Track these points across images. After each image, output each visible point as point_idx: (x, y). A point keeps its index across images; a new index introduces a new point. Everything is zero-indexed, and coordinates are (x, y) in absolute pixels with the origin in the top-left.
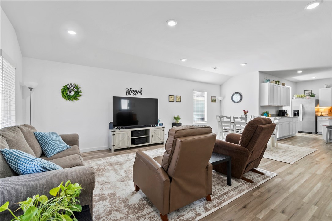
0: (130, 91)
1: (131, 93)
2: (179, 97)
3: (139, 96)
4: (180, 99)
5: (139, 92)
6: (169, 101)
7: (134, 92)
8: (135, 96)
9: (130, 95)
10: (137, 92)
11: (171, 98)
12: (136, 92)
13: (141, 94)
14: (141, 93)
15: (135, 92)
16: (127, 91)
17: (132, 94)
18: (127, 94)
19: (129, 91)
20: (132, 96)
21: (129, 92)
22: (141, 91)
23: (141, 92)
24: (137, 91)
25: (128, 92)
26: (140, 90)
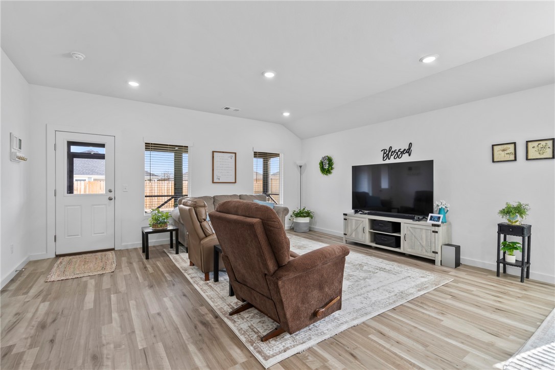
0: (389, 152)
1: (391, 155)
2: (543, 143)
3: (405, 159)
4: (550, 149)
5: (406, 152)
6: (493, 161)
7: (395, 153)
8: (398, 161)
9: (389, 159)
10: (402, 153)
11: (504, 150)
12: (399, 153)
13: (410, 155)
14: (409, 152)
15: (397, 153)
16: (384, 153)
17: (392, 157)
18: (384, 158)
19: (387, 153)
20: (392, 161)
21: (387, 155)
22: (409, 149)
23: (409, 151)
24: (402, 150)
25: (385, 155)
26: (407, 148)
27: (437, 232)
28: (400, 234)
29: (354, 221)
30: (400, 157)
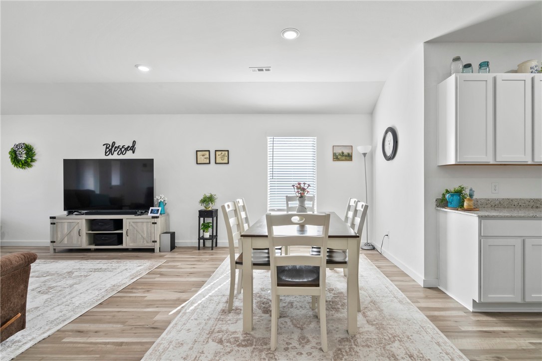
0: (112, 147)
1: (115, 151)
2: (223, 153)
3: (129, 155)
4: (226, 158)
5: (130, 149)
6: (197, 163)
7: (119, 149)
8: (121, 157)
9: (112, 155)
10: (126, 149)
11: (203, 155)
12: (123, 149)
13: (133, 152)
14: (132, 150)
15: (121, 149)
16: (107, 148)
17: (116, 153)
18: (106, 153)
19: (110, 148)
20: (115, 156)
21: (110, 151)
22: (133, 146)
23: (132, 148)
24: (126, 147)
25: (108, 150)
26: (131, 145)
27: (156, 223)
28: (122, 230)
29: (66, 224)
30: (124, 153)
